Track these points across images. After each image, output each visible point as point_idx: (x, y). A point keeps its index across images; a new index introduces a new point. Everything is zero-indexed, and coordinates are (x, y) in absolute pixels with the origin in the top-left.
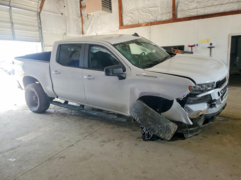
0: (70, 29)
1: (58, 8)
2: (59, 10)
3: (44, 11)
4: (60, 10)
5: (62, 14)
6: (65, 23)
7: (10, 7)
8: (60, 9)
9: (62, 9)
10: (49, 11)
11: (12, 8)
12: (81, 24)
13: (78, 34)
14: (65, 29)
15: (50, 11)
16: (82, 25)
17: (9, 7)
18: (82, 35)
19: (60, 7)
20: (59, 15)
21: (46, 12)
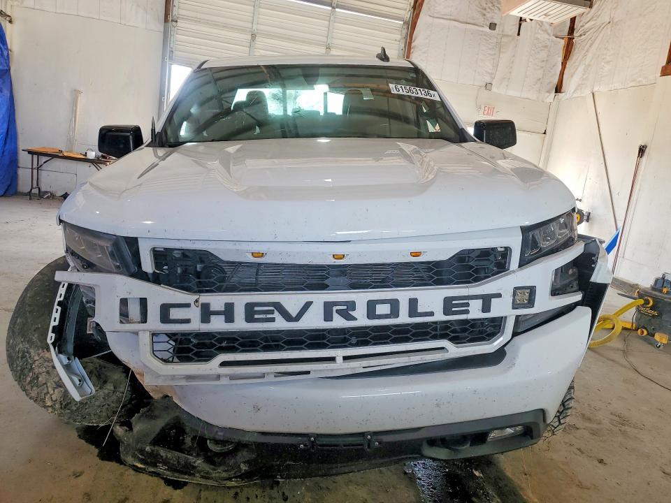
0: (510, 72)
1: (485, 9)
2: (485, 15)
3: (434, 17)
4: (488, 15)
5: (492, 26)
6: (495, 54)
7: (333, 8)
8: (489, 12)
9: (496, 11)
10: (448, 17)
11: (337, 10)
12: (560, 60)
13: (539, 91)
14: (490, 71)
15: (452, 18)
16: (564, 65)
17: (331, 8)
18: (553, 94)
19: (490, 5)
20: (481, 29)
21: (437, 21)
